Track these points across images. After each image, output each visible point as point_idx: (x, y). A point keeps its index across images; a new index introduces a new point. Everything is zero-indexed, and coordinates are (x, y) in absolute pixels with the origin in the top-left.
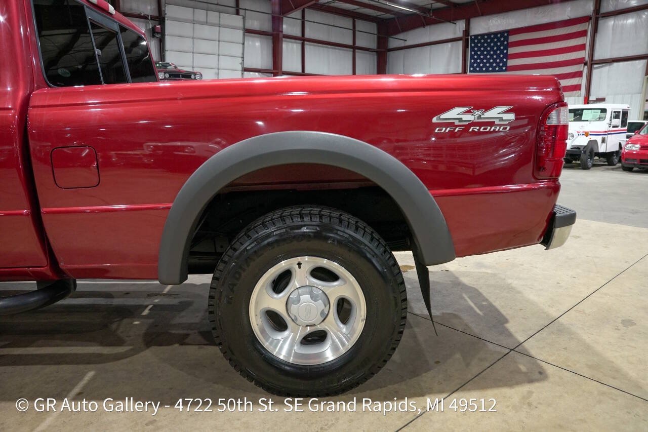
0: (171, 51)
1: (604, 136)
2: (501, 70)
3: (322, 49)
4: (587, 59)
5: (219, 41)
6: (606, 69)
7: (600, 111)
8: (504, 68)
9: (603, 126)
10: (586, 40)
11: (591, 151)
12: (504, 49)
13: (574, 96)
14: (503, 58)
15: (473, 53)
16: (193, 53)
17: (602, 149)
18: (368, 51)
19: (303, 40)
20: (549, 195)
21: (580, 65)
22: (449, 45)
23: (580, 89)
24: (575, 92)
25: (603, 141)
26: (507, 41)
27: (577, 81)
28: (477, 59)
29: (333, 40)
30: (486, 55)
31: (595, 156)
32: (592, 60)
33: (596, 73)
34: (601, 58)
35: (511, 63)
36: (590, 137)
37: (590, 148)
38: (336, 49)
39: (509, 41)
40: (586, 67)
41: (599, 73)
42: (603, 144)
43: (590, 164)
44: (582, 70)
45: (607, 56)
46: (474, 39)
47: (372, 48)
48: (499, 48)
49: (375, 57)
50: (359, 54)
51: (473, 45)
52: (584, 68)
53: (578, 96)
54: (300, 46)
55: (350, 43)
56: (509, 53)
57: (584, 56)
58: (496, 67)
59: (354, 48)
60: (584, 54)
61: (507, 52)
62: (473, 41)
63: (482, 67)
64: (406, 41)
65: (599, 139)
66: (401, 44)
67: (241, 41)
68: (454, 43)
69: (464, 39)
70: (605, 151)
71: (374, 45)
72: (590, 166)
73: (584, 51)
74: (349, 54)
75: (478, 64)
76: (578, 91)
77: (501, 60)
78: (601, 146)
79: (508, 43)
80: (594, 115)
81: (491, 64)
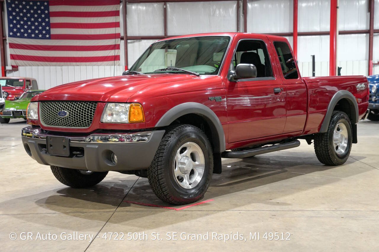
2: (44, 37)
4: (122, 35)
6: (137, 44)
8: (47, 36)
10: (120, 19)
12: (45, 18)
14: (46, 26)
15: (11, 17)
21: (118, 39)
24: (115, 62)
27: (116, 52)
28: (16, 24)
30: (27, 21)
32: (126, 36)
33: (130, 46)
34: (132, 35)
35: (55, 31)
40: (122, 41)
44: (119, 43)
45: (137, 34)
46: (11, 4)
48: (40, 16)
51: (10, 9)
57: (120, 32)
58: (38, 34)
61: (49, 21)
63: (23, 33)
73: (120, 28)
75: (19, 29)
76: (118, 61)
77: (44, 28)
79: (49, 12)
81: (33, 31)
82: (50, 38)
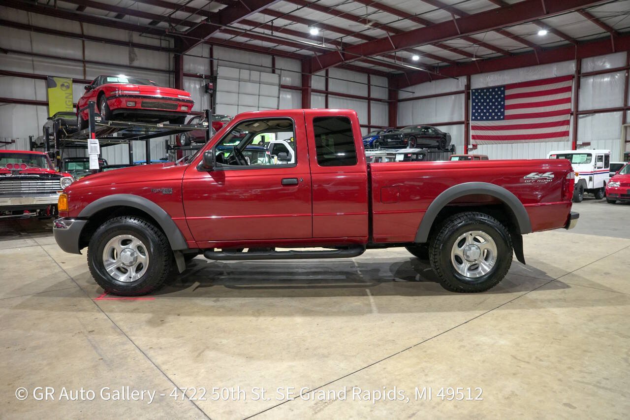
0: (221, 104)
1: (591, 176)
2: (499, 119)
3: (342, 100)
4: (573, 110)
5: (259, 95)
6: (589, 118)
7: (586, 155)
8: (502, 117)
9: (589, 167)
10: (571, 95)
11: (581, 188)
12: (501, 101)
13: (564, 141)
14: (501, 108)
15: (474, 104)
16: (238, 105)
17: (590, 186)
18: (381, 101)
19: (327, 93)
20: (567, 207)
21: (567, 115)
22: (453, 97)
23: (568, 135)
24: (564, 137)
25: (591, 179)
26: (504, 94)
27: (565, 128)
28: (478, 109)
29: (352, 93)
30: (486, 106)
31: (585, 191)
32: (577, 111)
33: (581, 122)
34: (585, 110)
35: (508, 112)
36: (579, 176)
37: (580, 185)
38: (354, 100)
39: (506, 94)
40: (572, 117)
41: (583, 122)
42: (591, 182)
43: (580, 198)
44: (569, 119)
45: (590, 107)
46: (475, 93)
47: (384, 99)
48: (497, 100)
49: (387, 107)
50: (373, 103)
51: (474, 97)
52: (570, 117)
53: (567, 141)
54: (324, 98)
55: (366, 95)
56: (506, 104)
57: (570, 108)
58: (494, 116)
59: (369, 99)
60: (570, 106)
61: (504, 103)
62: (473, 94)
63: (483, 116)
64: (414, 93)
65: (587, 178)
66: (411, 96)
67: (277, 95)
68: (457, 95)
69: (466, 92)
70: (592, 188)
71: (385, 96)
72: (580, 200)
73: (570, 104)
74: (364, 104)
75: (479, 114)
76: (566, 137)
77: (499, 111)
78: (589, 183)
79: (504, 96)
80: (581, 159)
81: (490, 114)
82: (503, 119)
